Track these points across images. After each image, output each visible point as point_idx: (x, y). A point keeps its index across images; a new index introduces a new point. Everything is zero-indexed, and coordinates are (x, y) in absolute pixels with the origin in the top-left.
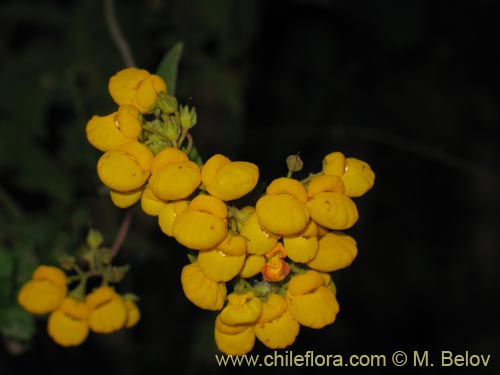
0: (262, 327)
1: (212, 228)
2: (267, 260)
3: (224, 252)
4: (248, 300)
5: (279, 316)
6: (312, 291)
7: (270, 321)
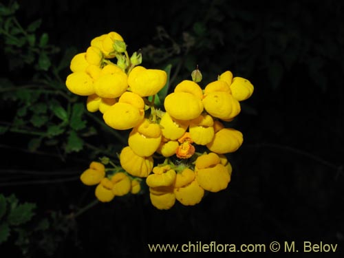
0: (178, 191)
1: (127, 112)
2: (180, 144)
3: (144, 135)
4: (165, 171)
5: (190, 183)
6: (212, 166)
7: (184, 186)
